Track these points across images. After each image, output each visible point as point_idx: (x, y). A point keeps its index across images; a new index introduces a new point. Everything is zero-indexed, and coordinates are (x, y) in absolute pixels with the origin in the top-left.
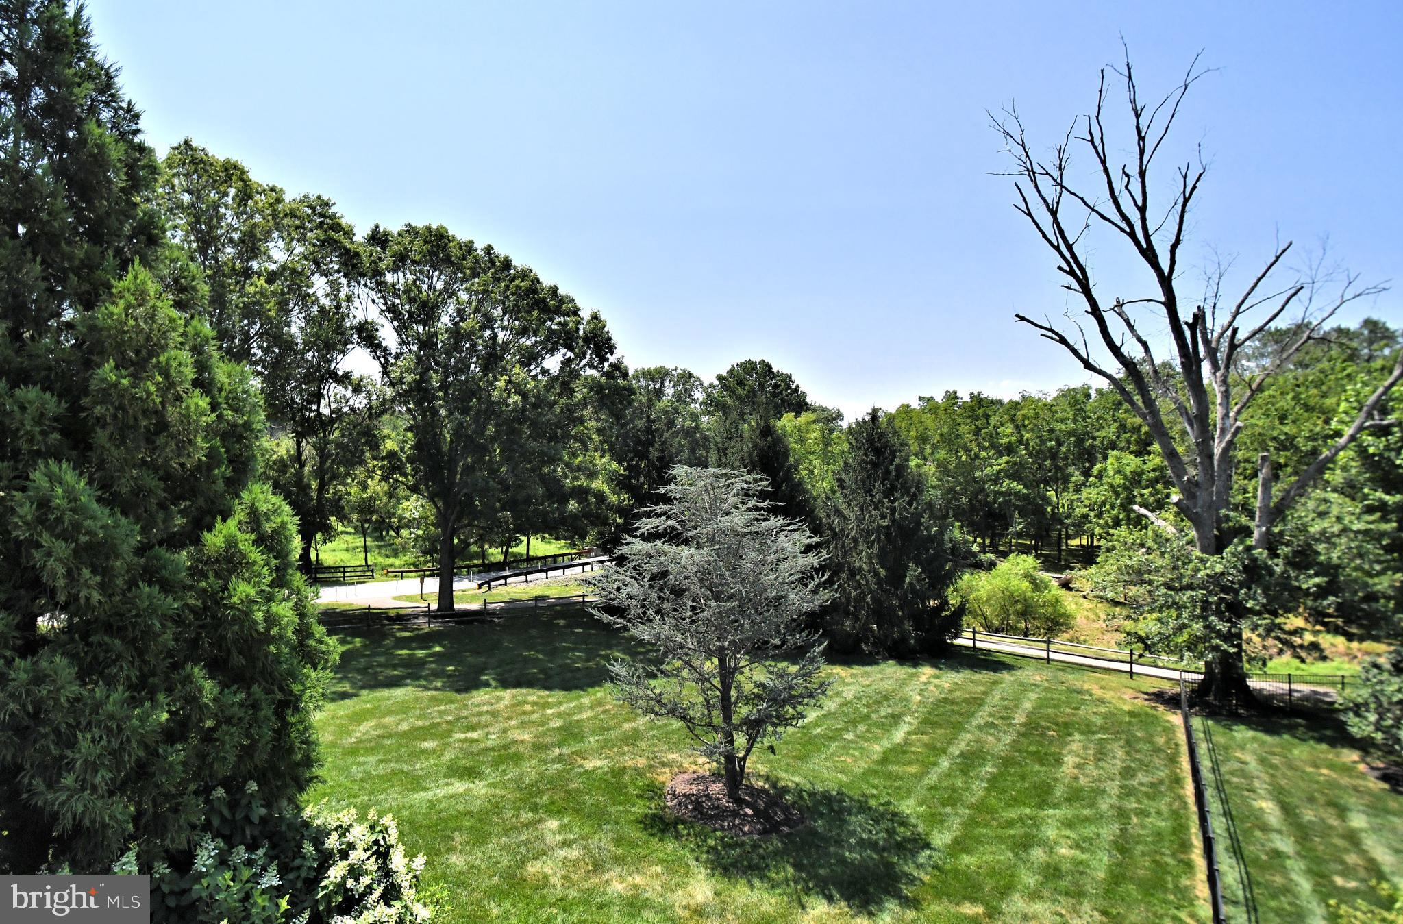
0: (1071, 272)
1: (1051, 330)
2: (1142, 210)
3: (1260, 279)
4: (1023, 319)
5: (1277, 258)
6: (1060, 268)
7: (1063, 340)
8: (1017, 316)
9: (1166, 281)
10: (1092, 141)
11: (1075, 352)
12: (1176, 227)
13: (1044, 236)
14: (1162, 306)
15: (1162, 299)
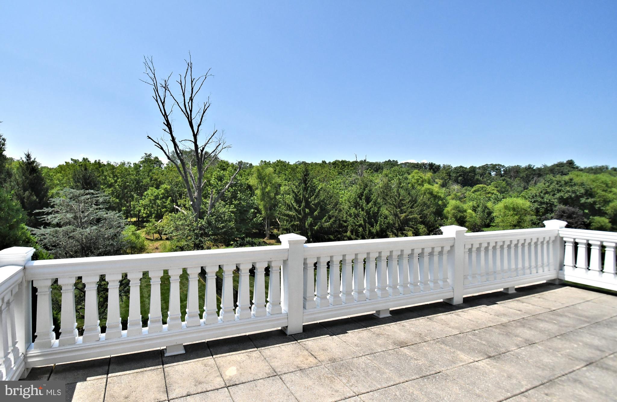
0: (167, 126)
1: (158, 144)
2: (191, 111)
3: (210, 139)
4: (150, 138)
5: (214, 134)
6: (164, 123)
7: (162, 148)
8: (148, 136)
9: (195, 136)
10: (181, 84)
11: (165, 153)
12: (200, 120)
13: (161, 110)
14: (193, 143)
15: (194, 141)
